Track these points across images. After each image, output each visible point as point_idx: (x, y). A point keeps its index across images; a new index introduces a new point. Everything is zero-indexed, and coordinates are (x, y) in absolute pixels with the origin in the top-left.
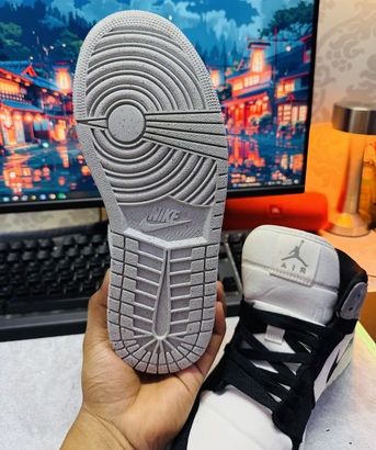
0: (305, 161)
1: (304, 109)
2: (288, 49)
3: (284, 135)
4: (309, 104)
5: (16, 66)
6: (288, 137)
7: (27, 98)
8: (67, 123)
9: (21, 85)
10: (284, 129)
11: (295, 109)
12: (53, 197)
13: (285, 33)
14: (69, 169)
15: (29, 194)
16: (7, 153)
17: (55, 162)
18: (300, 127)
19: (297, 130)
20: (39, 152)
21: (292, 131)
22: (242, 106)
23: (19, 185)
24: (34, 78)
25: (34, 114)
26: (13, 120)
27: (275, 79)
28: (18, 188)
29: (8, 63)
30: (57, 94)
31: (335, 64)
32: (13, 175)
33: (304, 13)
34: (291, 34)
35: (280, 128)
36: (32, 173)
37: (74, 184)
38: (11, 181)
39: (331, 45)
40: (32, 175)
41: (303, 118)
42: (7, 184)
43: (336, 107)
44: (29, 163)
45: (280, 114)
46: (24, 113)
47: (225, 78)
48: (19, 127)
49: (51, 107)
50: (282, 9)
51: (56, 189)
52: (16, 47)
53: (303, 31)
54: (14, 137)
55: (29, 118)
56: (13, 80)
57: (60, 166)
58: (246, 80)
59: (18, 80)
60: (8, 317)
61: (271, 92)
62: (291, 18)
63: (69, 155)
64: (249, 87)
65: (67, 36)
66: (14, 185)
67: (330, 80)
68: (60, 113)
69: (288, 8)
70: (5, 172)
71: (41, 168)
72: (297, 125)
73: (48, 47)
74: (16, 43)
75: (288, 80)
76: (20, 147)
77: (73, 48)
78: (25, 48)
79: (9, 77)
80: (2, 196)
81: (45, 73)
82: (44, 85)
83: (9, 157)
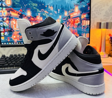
1: (89, 21)
2: (84, 6)
3: (84, 28)
5: (18, 9)
6: (85, 29)
7: (20, 17)
9: (19, 14)
10: (84, 26)
11: (86, 21)
15: (18, 42)
16: (14, 31)
18: (88, 26)
21: (86, 27)
22: (73, 20)
23: (16, 39)
24: (22, 12)
26: (16, 23)
27: (81, 14)
29: (16, 8)
30: (27, 16)
31: (97, 13)
32: (15, 37)
34: (84, 3)
35: (83, 26)
36: (20, 36)
38: (14, 38)
39: (95, 8)
41: (89, 24)
42: (13, 39)
44: (19, 34)
45: (82, 23)
47: (69, 13)
52: (18, 5)
53: (88, 2)
54: (15, 27)
58: (74, 14)
59: (18, 13)
61: (80, 17)
64: (75, 16)
65: (30, 2)
66: (15, 39)
67: (96, 17)
70: (13, 36)
72: (87, 26)
73: (26, 5)
74: (18, 4)
75: (85, 14)
76: (17, 30)
77: (32, 5)
78: (20, 5)
79: (16, 12)
80: (11, 42)
81: (24, 11)
82: (24, 14)
83: (14, 32)
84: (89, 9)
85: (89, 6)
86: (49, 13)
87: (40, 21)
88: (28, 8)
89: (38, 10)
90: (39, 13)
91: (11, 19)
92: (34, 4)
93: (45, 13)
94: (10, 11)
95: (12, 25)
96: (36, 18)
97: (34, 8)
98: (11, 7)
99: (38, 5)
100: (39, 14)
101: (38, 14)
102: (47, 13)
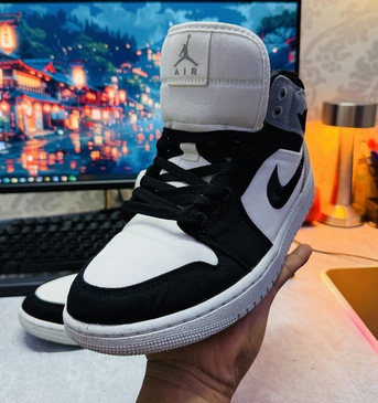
2: (275, 50)
5: (39, 64)
7: (46, 91)
8: (81, 113)
9: (43, 80)
12: (65, 179)
13: (271, 37)
14: (80, 154)
15: (44, 176)
16: (27, 139)
17: (68, 147)
20: (55, 138)
23: (36, 167)
24: (54, 74)
25: (52, 105)
26: (34, 110)
28: (34, 170)
29: (33, 61)
30: (72, 88)
31: (325, 66)
32: (30, 158)
33: (288, 19)
34: (276, 37)
36: (47, 156)
37: (84, 168)
38: (29, 163)
39: (320, 49)
40: (48, 159)
42: (25, 166)
43: (326, 105)
44: (45, 148)
46: (43, 104)
48: (39, 116)
49: (67, 99)
50: (268, 16)
51: (67, 172)
52: (41, 48)
53: (288, 34)
54: (33, 125)
55: (47, 108)
56: (36, 75)
57: (72, 151)
59: (40, 76)
60: (22, 276)
62: (277, 24)
63: (81, 141)
65: (83, 39)
66: (31, 167)
67: (320, 81)
68: (75, 105)
69: (274, 14)
70: (24, 156)
71: (55, 153)
73: (66, 48)
76: (39, 134)
77: (88, 49)
78: (48, 49)
79: (33, 73)
80: (18, 177)
81: (63, 70)
82: (62, 80)
83: (28, 143)
84: (293, 61)
85: (292, 50)
86: (149, 77)
87: (117, 103)
88: (75, 59)
89: (110, 65)
90: (115, 74)
91: (18, 98)
92: (95, 47)
93: (136, 78)
94: (15, 72)
95: (21, 117)
96: (104, 94)
97: (98, 58)
98: (14, 56)
99: (111, 47)
100: (115, 79)
101: (110, 81)
102: (141, 77)
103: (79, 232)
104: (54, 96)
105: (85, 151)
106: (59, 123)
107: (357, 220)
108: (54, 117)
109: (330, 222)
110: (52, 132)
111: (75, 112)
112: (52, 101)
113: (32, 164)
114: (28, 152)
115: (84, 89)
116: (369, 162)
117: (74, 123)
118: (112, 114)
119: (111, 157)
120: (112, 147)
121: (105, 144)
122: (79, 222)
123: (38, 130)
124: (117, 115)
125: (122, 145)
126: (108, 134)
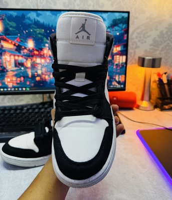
0: (125, 78)
1: (124, 57)
2: (118, 34)
3: (117, 67)
4: (127, 55)
5: (13, 38)
6: (118, 68)
7: (16, 50)
8: (31, 60)
9: (15, 45)
10: (117, 65)
11: (121, 57)
12: (24, 89)
13: (116, 28)
14: (31, 78)
15: (15, 88)
16: (7, 71)
17: (25, 75)
19: (122, 66)
20: (20, 71)
21: (120, 66)
23: (11, 84)
24: (20, 42)
25: (18, 56)
26: (10, 58)
28: (10, 85)
29: (10, 36)
30: (28, 49)
31: (139, 41)
32: (9, 80)
33: (124, 20)
34: (119, 28)
35: (115, 64)
37: (33, 84)
38: (8, 82)
39: (137, 33)
40: (17, 80)
41: (124, 61)
42: (6, 83)
43: (139, 58)
44: (16, 75)
45: (115, 59)
46: (15, 56)
48: (13, 61)
49: (25, 54)
50: (115, 18)
51: (25, 86)
52: (14, 31)
53: (124, 27)
54: (10, 65)
55: (16, 58)
56: (11, 43)
57: (28, 77)
59: (13, 43)
62: (119, 22)
63: (32, 72)
65: (33, 27)
66: (9, 84)
67: (137, 47)
68: (29, 56)
69: (118, 18)
70: (6, 79)
71: (20, 77)
72: (122, 63)
73: (25, 31)
74: (14, 29)
75: (118, 46)
76: (13, 69)
77: (35, 32)
78: (17, 31)
79: (10, 42)
80: (3, 88)
81: (24, 41)
82: (23, 45)
83: (8, 73)
84: (126, 38)
85: (125, 34)
87: (48, 56)
88: (29, 36)
89: (45, 39)
90: (47, 43)
91: (3, 53)
92: (38, 31)
94: (2, 41)
95: (5, 61)
96: (42, 52)
97: (39, 36)
98: (2, 34)
99: (46, 31)
100: (47, 45)
101: (45, 46)
103: (30, 113)
104: (20, 52)
105: (33, 77)
106: (22, 64)
107: (152, 107)
108: (20, 62)
109: (140, 108)
110: (19, 68)
111: (29, 59)
112: (19, 54)
113: (10, 82)
114: (8, 77)
115: (33, 49)
116: (158, 82)
117: (29, 64)
118: (46, 61)
119: (45, 80)
120: (46, 75)
121: (42, 74)
122: (30, 109)
123: (12, 67)
124: (48, 61)
125: (50, 74)
126: (44, 69)
